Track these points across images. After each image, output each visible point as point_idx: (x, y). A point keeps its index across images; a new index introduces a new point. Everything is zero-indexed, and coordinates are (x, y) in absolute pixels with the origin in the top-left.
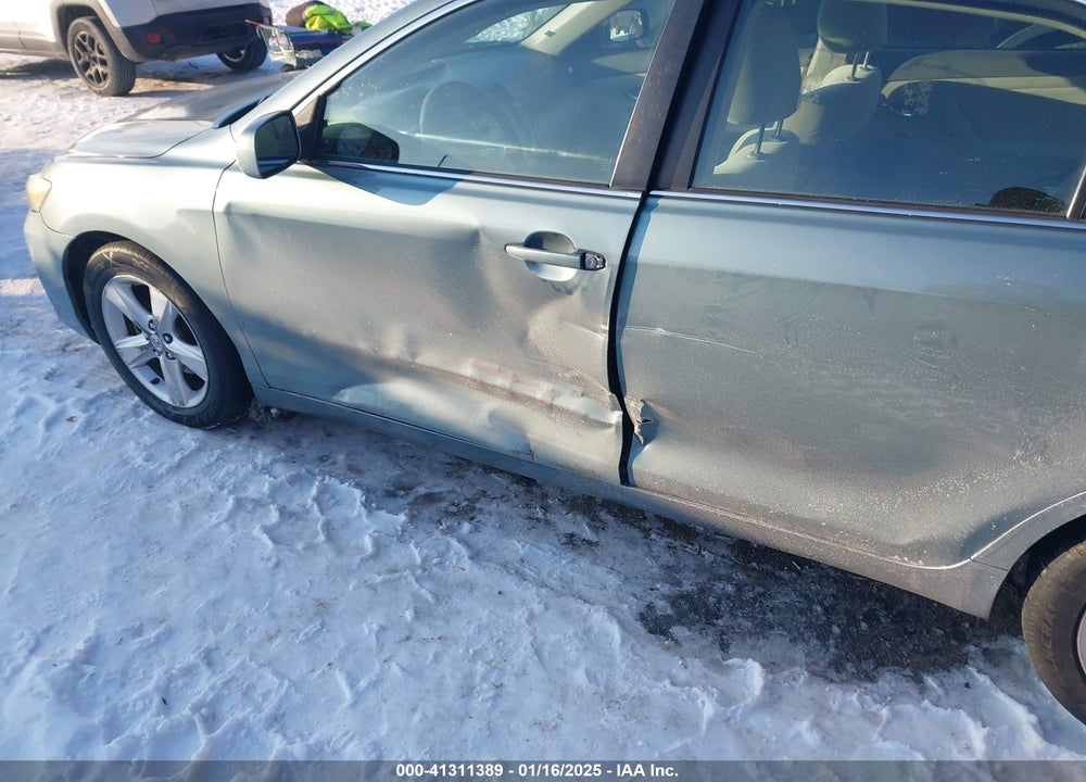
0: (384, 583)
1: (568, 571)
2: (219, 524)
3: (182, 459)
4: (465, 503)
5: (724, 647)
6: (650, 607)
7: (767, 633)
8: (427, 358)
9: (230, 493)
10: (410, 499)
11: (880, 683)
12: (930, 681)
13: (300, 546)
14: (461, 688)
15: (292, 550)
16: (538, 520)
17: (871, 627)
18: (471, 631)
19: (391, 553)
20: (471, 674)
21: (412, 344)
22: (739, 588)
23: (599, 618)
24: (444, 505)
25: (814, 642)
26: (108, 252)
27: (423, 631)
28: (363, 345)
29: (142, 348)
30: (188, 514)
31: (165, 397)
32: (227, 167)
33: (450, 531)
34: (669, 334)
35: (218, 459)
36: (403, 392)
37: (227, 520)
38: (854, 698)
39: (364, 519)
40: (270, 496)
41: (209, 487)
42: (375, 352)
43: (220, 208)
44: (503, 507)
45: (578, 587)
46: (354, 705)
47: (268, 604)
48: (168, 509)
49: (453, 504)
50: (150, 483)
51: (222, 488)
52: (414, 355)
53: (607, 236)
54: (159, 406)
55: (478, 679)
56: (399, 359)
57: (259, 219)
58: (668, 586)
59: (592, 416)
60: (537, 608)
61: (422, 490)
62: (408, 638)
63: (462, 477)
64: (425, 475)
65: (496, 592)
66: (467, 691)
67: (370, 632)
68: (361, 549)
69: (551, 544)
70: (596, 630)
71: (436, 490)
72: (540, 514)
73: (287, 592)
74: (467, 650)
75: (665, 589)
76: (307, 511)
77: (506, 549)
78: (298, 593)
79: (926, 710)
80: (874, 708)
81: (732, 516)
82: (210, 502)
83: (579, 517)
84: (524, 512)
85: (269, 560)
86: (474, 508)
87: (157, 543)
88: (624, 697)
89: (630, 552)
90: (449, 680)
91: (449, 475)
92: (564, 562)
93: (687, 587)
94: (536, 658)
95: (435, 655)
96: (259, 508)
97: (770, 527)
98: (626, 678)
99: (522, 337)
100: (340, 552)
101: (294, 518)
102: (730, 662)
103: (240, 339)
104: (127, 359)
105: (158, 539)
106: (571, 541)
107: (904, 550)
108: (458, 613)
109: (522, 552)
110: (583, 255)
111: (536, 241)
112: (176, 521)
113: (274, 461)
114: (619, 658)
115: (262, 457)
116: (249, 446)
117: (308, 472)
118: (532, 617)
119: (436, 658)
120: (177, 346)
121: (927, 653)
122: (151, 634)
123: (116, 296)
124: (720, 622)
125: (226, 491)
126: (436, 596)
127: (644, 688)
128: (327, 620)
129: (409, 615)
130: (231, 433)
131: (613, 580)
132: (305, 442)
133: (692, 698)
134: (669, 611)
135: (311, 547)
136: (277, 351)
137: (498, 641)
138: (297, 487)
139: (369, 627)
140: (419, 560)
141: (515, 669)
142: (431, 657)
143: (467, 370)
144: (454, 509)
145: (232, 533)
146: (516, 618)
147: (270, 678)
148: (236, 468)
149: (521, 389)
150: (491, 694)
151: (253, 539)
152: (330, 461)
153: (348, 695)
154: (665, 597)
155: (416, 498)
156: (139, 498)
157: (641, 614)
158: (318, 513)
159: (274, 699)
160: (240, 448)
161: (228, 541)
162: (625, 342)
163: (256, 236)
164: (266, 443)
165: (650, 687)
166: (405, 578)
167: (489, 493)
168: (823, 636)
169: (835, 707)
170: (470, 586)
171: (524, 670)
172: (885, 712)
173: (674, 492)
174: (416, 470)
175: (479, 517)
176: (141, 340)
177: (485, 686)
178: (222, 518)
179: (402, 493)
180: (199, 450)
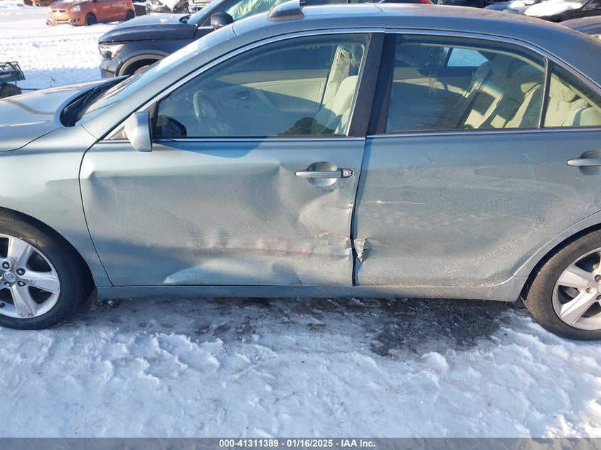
0: (241, 377)
1: (323, 341)
2: (111, 379)
3: (50, 350)
4: (244, 326)
5: (415, 351)
6: (372, 345)
7: (426, 340)
8: (233, 243)
9: (103, 359)
10: (212, 333)
11: (479, 345)
12: (493, 337)
13: (176, 375)
14: (326, 411)
15: (172, 378)
16: (288, 323)
17: (459, 324)
18: (306, 385)
19: (229, 362)
20: (325, 404)
21: (223, 236)
22: (399, 324)
23: (357, 357)
24: (233, 330)
25: (444, 337)
27: (282, 393)
30: (83, 380)
31: (13, 314)
32: (88, 150)
33: (249, 342)
34: (384, 203)
35: (75, 343)
36: (213, 265)
37: (115, 375)
38: (477, 353)
39: (198, 349)
40: (131, 354)
42: (198, 246)
43: (85, 176)
44: (266, 322)
45: (334, 347)
47: (183, 412)
48: (65, 382)
49: (238, 328)
50: (38, 370)
51: (94, 359)
52: (224, 244)
54: (8, 322)
55: (330, 404)
56: (214, 248)
57: (117, 179)
58: (371, 334)
59: (336, 254)
60: (328, 363)
61: (215, 326)
62: (277, 400)
63: (231, 313)
64: (209, 318)
65: (300, 362)
66: (330, 412)
67: (256, 404)
68: (212, 366)
69: (304, 332)
70: (361, 363)
71: (222, 324)
72: (287, 320)
73: (189, 401)
74: (312, 394)
75: (371, 335)
76: (161, 356)
77: (284, 341)
78: (196, 400)
79: (502, 348)
80: (486, 354)
81: (408, 287)
82: (93, 369)
83: (306, 315)
84: (278, 321)
85: (162, 388)
86: (251, 327)
87: (76, 404)
88: (399, 386)
89: (343, 324)
90: (317, 411)
91: (222, 314)
92: (318, 338)
93: (380, 332)
94: (347, 385)
95: (299, 402)
96: (131, 363)
97: (426, 287)
98: (392, 379)
99: (294, 220)
100: (201, 370)
101: (157, 362)
102: (423, 357)
103: (90, 257)
105: (74, 402)
106: (312, 327)
107: (487, 280)
108: (291, 378)
109: (294, 340)
110: (341, 171)
111: (313, 167)
112: (79, 387)
113: (116, 334)
114: (381, 371)
115: (105, 334)
116: (90, 331)
117: (141, 334)
118: (328, 368)
119: (301, 402)
120: (29, 275)
121: (484, 328)
124: (404, 342)
125: (99, 360)
126: (274, 375)
127: (403, 380)
128: (225, 407)
129: (268, 388)
130: (69, 326)
131: (347, 339)
132: (123, 319)
133: (424, 376)
134: (382, 345)
135: (181, 373)
137: (323, 384)
138: (142, 345)
139: (253, 402)
140: (248, 361)
141: (343, 393)
142: (298, 404)
143: (260, 245)
144: (240, 330)
145: (124, 382)
146: (321, 370)
148: (94, 344)
149: (293, 249)
150: (342, 409)
151: (141, 380)
152: (148, 325)
154: (375, 339)
155: (215, 331)
156: (38, 382)
157: (371, 350)
158: (169, 355)
160: (84, 333)
161: (125, 386)
162: (360, 211)
164: (99, 326)
165: (405, 378)
166: (250, 371)
167: (251, 317)
168: (446, 334)
169: (474, 359)
170: (284, 364)
171: (347, 392)
172: (491, 354)
173: (379, 283)
174: (201, 317)
175: (257, 331)
177: (336, 406)
178: (111, 375)
179: (205, 331)
180: (57, 341)
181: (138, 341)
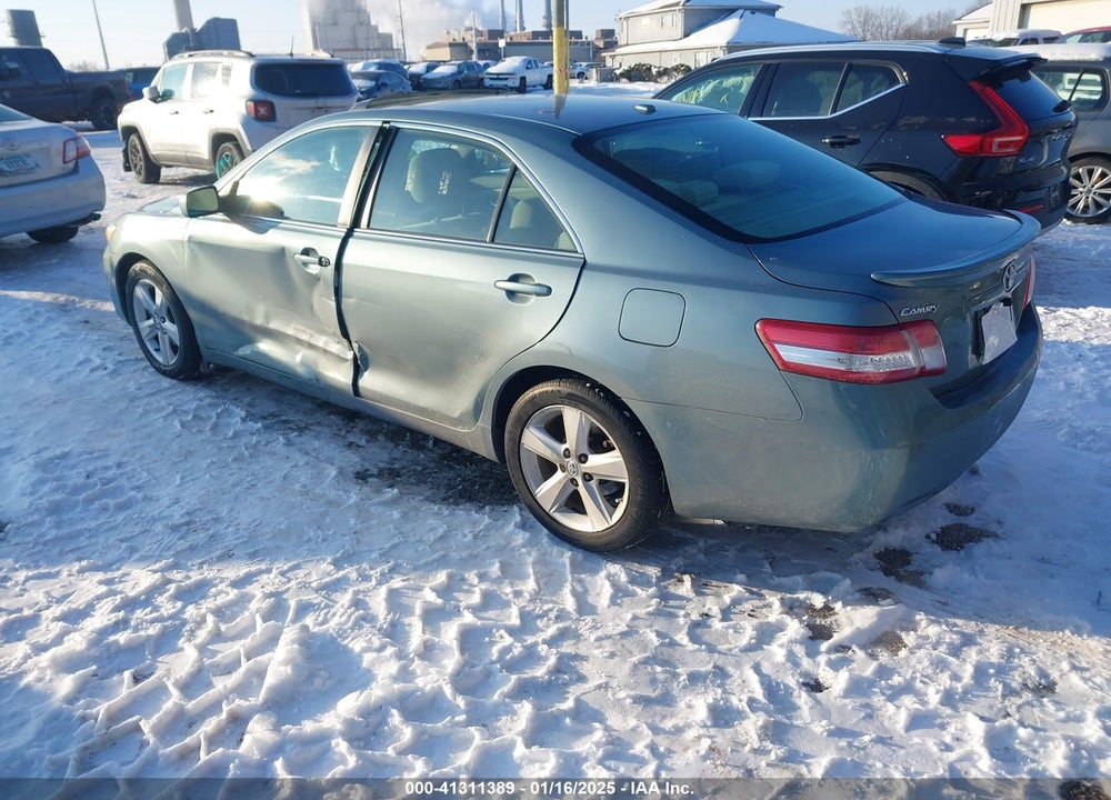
2: (158, 419)
3: (157, 391)
8: (274, 325)
9: (173, 407)
13: (195, 430)
15: (190, 431)
21: (268, 317)
26: (138, 266)
28: (246, 318)
29: (150, 326)
30: (146, 413)
31: (160, 358)
35: (177, 393)
36: (265, 346)
37: (163, 417)
40: (193, 410)
41: (163, 403)
43: (186, 239)
46: (178, 486)
47: (162, 450)
48: (135, 411)
50: (133, 399)
51: (170, 404)
52: (268, 322)
53: (329, 249)
54: (157, 365)
56: (263, 326)
57: (202, 245)
59: (342, 355)
66: (236, 485)
73: (176, 446)
78: (181, 447)
82: (160, 409)
85: (174, 434)
87: (121, 423)
95: (231, 473)
96: (184, 414)
101: (199, 420)
103: (193, 314)
104: (144, 335)
110: (320, 259)
111: (306, 252)
112: (137, 416)
120: (168, 325)
122: (96, 455)
123: (140, 292)
125: (171, 406)
128: (188, 457)
135: (200, 431)
136: (211, 323)
139: (206, 462)
142: (229, 474)
143: (290, 331)
145: (162, 422)
147: (145, 474)
148: (184, 397)
149: (313, 341)
151: (172, 425)
153: (178, 482)
156: (123, 405)
159: (141, 482)
161: (159, 425)
162: (343, 307)
163: (201, 255)
176: (151, 322)
181: (210, 405)
